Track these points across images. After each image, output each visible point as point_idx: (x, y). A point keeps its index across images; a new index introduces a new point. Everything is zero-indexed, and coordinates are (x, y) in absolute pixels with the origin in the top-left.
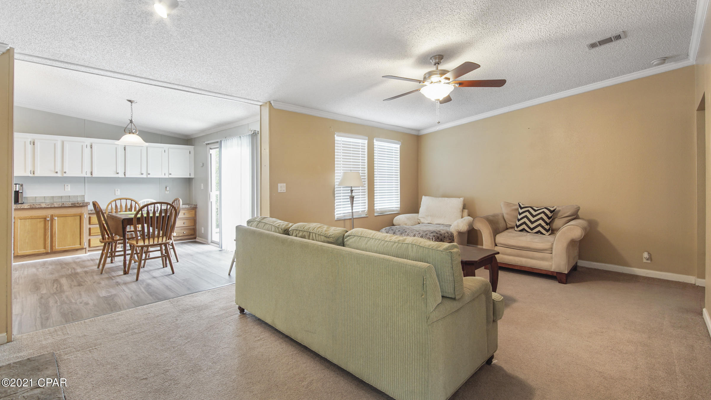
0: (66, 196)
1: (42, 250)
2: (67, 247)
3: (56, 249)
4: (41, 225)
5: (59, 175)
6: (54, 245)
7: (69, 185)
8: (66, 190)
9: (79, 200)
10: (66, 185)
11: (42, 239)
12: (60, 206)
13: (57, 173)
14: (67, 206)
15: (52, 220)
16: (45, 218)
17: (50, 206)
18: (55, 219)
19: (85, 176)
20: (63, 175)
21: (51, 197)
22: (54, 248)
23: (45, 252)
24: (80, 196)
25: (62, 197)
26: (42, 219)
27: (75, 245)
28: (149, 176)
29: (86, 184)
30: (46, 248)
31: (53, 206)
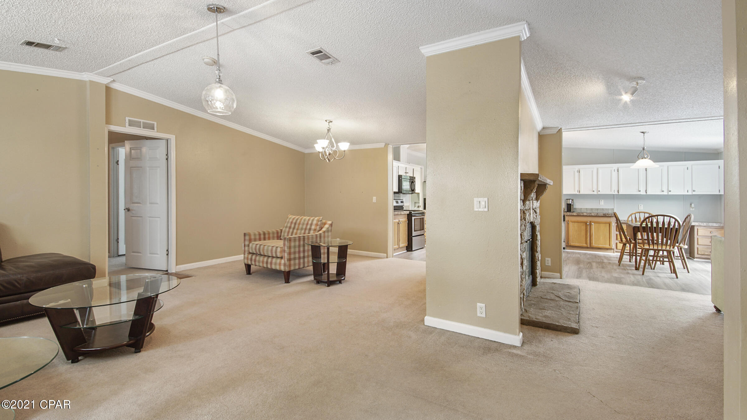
0: (600, 209)
1: (585, 245)
2: (600, 246)
3: (593, 245)
4: (583, 227)
5: (595, 193)
6: (592, 242)
7: (603, 201)
8: (600, 204)
9: (609, 212)
10: (600, 201)
11: (585, 237)
12: (595, 215)
13: (594, 191)
14: (600, 215)
15: (590, 225)
16: (586, 223)
17: (589, 215)
18: (592, 224)
19: (614, 193)
20: (598, 193)
21: (591, 209)
22: (592, 245)
23: (586, 246)
24: (610, 209)
25: (598, 209)
26: (584, 224)
27: (606, 245)
28: (670, 193)
29: (615, 200)
30: (587, 244)
31: (591, 215)
